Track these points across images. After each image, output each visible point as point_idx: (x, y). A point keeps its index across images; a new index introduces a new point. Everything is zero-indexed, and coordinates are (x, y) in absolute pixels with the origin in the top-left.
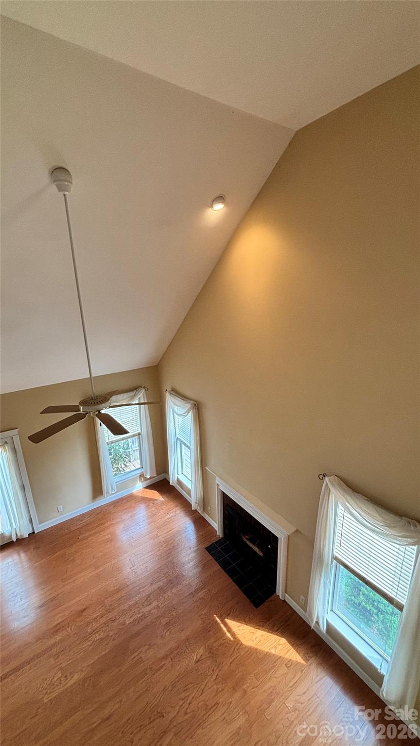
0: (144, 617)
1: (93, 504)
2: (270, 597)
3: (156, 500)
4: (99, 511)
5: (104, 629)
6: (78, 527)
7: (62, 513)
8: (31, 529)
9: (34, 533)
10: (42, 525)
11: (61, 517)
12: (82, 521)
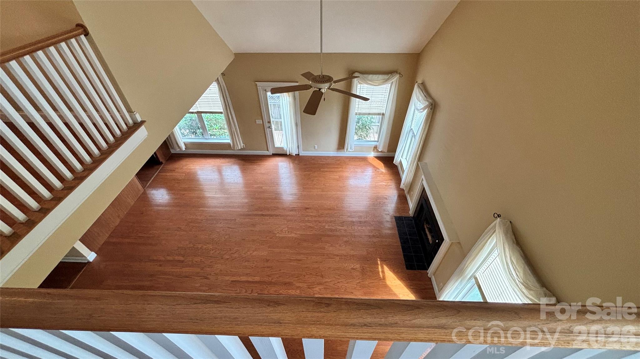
0: (336, 230)
1: (337, 153)
2: (421, 270)
3: (379, 169)
4: (339, 159)
5: (313, 223)
6: (323, 163)
7: (316, 150)
8: (298, 152)
9: (299, 155)
10: (304, 152)
11: (315, 152)
12: (326, 160)
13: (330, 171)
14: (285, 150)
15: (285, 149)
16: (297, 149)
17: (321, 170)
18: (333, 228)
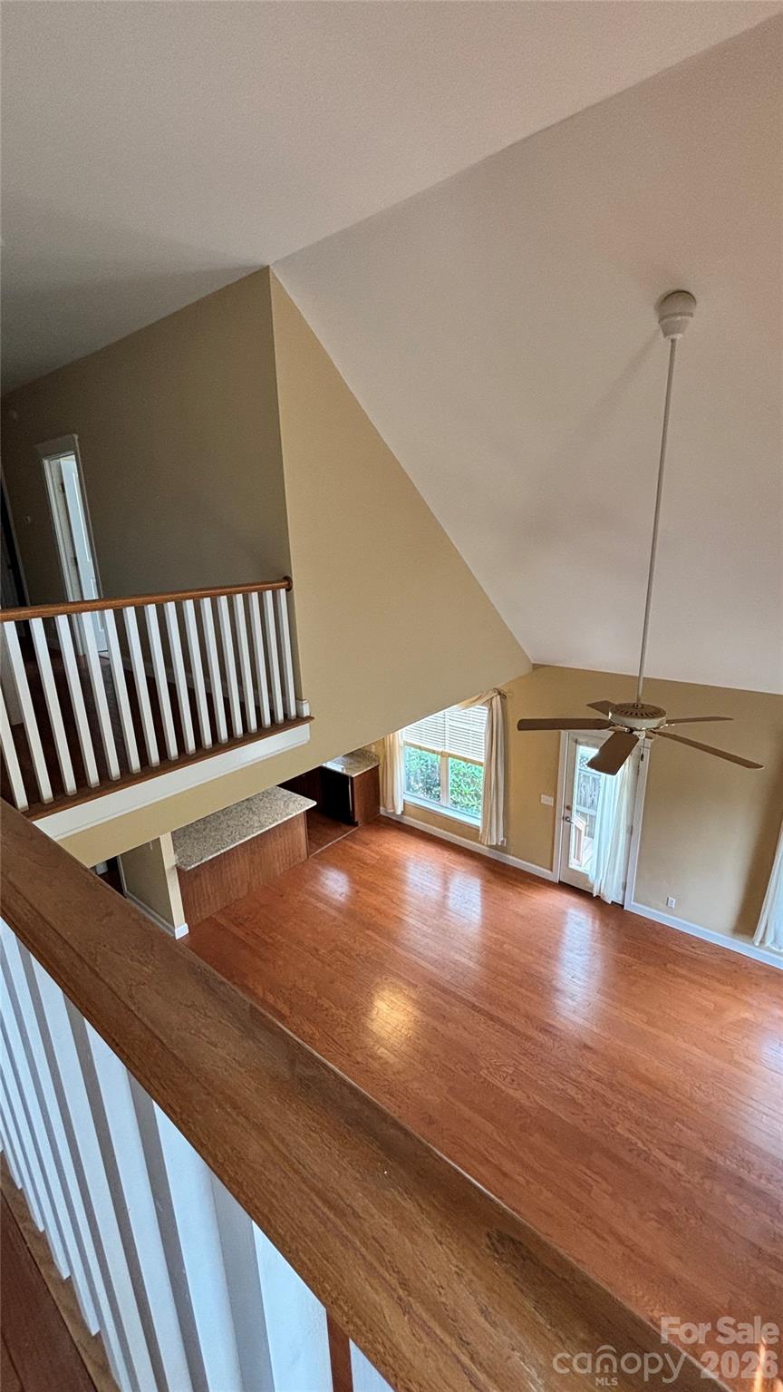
0: (646, 1157)
1: (728, 938)
5: (587, 1095)
6: (681, 951)
7: (670, 911)
8: (621, 898)
9: (623, 906)
10: (635, 904)
11: (666, 915)
12: (693, 947)
13: (692, 981)
14: (589, 883)
15: (592, 878)
16: (622, 892)
17: (668, 965)
18: (640, 1144)
